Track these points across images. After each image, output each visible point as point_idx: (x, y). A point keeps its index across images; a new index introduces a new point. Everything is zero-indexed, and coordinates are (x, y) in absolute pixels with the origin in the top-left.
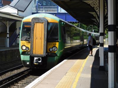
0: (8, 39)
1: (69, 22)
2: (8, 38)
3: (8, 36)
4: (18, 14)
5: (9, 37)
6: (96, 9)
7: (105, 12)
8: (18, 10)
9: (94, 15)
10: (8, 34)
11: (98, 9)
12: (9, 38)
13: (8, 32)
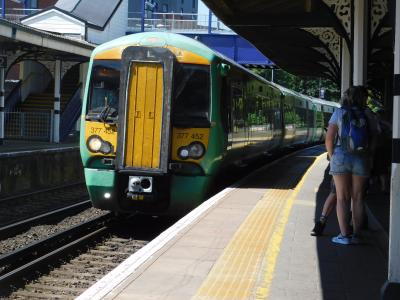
0: (58, 117)
1: (243, 65)
2: (56, 112)
3: (57, 106)
4: (86, 38)
5: (59, 109)
6: (341, 14)
7: (373, 23)
8: (87, 24)
9: (321, 38)
10: (57, 100)
11: (346, 13)
12: (61, 112)
13: (57, 94)
